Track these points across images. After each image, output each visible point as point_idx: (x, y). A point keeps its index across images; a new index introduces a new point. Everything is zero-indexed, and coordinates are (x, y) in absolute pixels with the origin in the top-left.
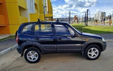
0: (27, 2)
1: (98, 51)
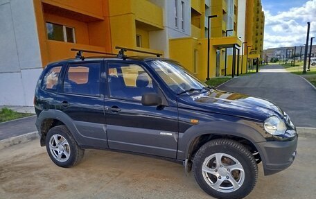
0: (166, 7)
1: (242, 170)
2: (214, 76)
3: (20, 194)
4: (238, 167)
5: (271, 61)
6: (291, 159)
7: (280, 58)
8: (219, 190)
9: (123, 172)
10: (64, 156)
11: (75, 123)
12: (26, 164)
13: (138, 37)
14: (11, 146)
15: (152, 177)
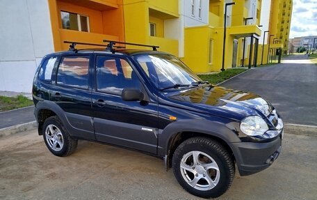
1: (218, 169)
2: (231, 67)
3: (12, 180)
4: (214, 166)
5: (298, 51)
6: (268, 161)
7: (308, 48)
8: (195, 187)
9: (112, 164)
10: (58, 146)
11: (67, 114)
12: (26, 151)
13: (152, 26)
14: (17, 132)
15: (138, 171)
